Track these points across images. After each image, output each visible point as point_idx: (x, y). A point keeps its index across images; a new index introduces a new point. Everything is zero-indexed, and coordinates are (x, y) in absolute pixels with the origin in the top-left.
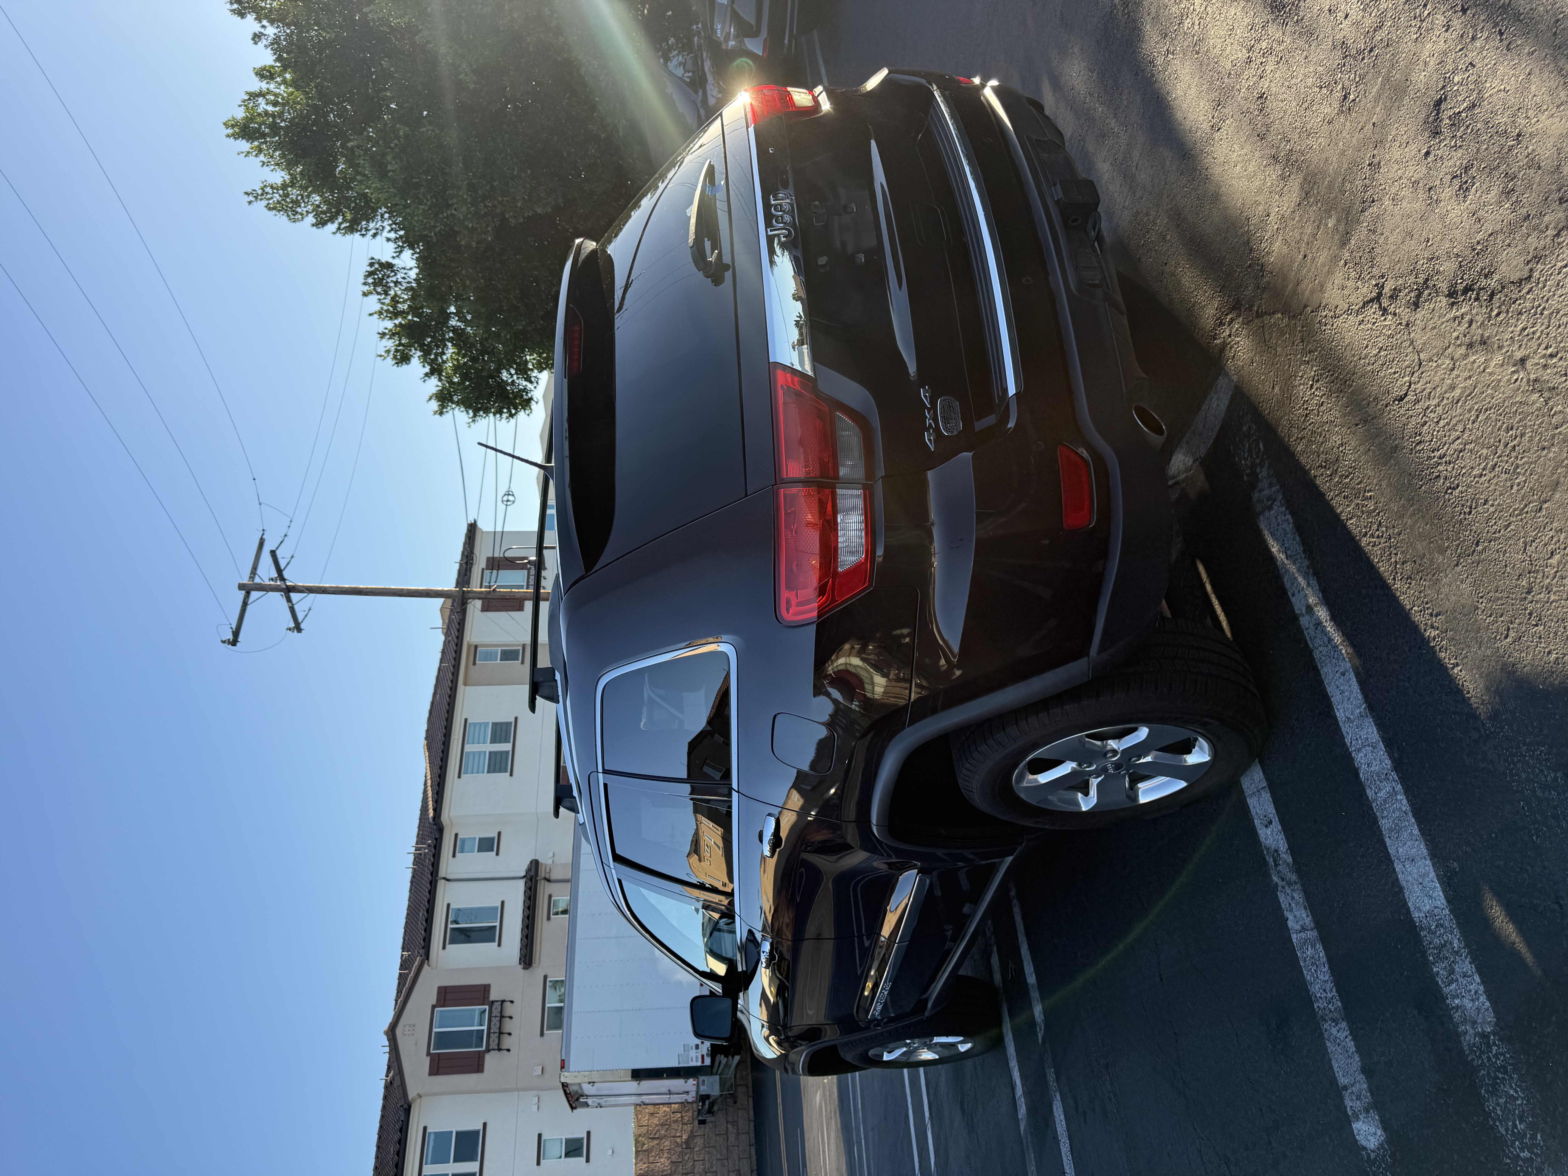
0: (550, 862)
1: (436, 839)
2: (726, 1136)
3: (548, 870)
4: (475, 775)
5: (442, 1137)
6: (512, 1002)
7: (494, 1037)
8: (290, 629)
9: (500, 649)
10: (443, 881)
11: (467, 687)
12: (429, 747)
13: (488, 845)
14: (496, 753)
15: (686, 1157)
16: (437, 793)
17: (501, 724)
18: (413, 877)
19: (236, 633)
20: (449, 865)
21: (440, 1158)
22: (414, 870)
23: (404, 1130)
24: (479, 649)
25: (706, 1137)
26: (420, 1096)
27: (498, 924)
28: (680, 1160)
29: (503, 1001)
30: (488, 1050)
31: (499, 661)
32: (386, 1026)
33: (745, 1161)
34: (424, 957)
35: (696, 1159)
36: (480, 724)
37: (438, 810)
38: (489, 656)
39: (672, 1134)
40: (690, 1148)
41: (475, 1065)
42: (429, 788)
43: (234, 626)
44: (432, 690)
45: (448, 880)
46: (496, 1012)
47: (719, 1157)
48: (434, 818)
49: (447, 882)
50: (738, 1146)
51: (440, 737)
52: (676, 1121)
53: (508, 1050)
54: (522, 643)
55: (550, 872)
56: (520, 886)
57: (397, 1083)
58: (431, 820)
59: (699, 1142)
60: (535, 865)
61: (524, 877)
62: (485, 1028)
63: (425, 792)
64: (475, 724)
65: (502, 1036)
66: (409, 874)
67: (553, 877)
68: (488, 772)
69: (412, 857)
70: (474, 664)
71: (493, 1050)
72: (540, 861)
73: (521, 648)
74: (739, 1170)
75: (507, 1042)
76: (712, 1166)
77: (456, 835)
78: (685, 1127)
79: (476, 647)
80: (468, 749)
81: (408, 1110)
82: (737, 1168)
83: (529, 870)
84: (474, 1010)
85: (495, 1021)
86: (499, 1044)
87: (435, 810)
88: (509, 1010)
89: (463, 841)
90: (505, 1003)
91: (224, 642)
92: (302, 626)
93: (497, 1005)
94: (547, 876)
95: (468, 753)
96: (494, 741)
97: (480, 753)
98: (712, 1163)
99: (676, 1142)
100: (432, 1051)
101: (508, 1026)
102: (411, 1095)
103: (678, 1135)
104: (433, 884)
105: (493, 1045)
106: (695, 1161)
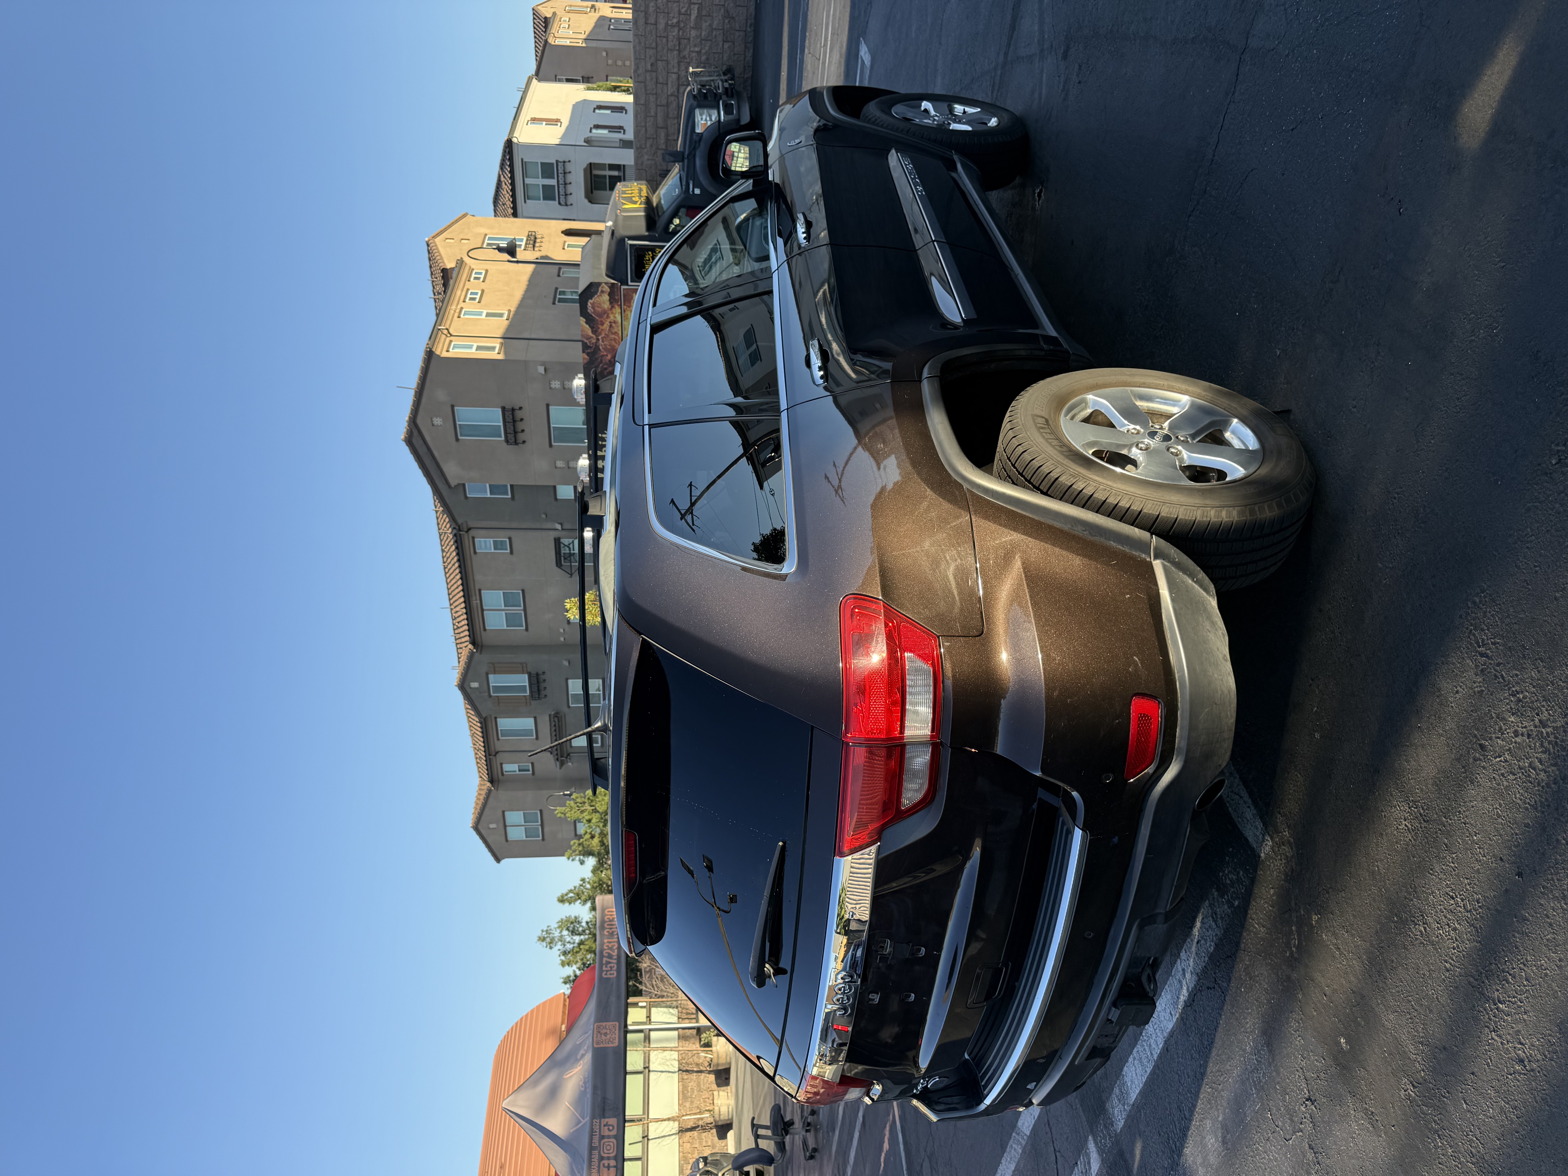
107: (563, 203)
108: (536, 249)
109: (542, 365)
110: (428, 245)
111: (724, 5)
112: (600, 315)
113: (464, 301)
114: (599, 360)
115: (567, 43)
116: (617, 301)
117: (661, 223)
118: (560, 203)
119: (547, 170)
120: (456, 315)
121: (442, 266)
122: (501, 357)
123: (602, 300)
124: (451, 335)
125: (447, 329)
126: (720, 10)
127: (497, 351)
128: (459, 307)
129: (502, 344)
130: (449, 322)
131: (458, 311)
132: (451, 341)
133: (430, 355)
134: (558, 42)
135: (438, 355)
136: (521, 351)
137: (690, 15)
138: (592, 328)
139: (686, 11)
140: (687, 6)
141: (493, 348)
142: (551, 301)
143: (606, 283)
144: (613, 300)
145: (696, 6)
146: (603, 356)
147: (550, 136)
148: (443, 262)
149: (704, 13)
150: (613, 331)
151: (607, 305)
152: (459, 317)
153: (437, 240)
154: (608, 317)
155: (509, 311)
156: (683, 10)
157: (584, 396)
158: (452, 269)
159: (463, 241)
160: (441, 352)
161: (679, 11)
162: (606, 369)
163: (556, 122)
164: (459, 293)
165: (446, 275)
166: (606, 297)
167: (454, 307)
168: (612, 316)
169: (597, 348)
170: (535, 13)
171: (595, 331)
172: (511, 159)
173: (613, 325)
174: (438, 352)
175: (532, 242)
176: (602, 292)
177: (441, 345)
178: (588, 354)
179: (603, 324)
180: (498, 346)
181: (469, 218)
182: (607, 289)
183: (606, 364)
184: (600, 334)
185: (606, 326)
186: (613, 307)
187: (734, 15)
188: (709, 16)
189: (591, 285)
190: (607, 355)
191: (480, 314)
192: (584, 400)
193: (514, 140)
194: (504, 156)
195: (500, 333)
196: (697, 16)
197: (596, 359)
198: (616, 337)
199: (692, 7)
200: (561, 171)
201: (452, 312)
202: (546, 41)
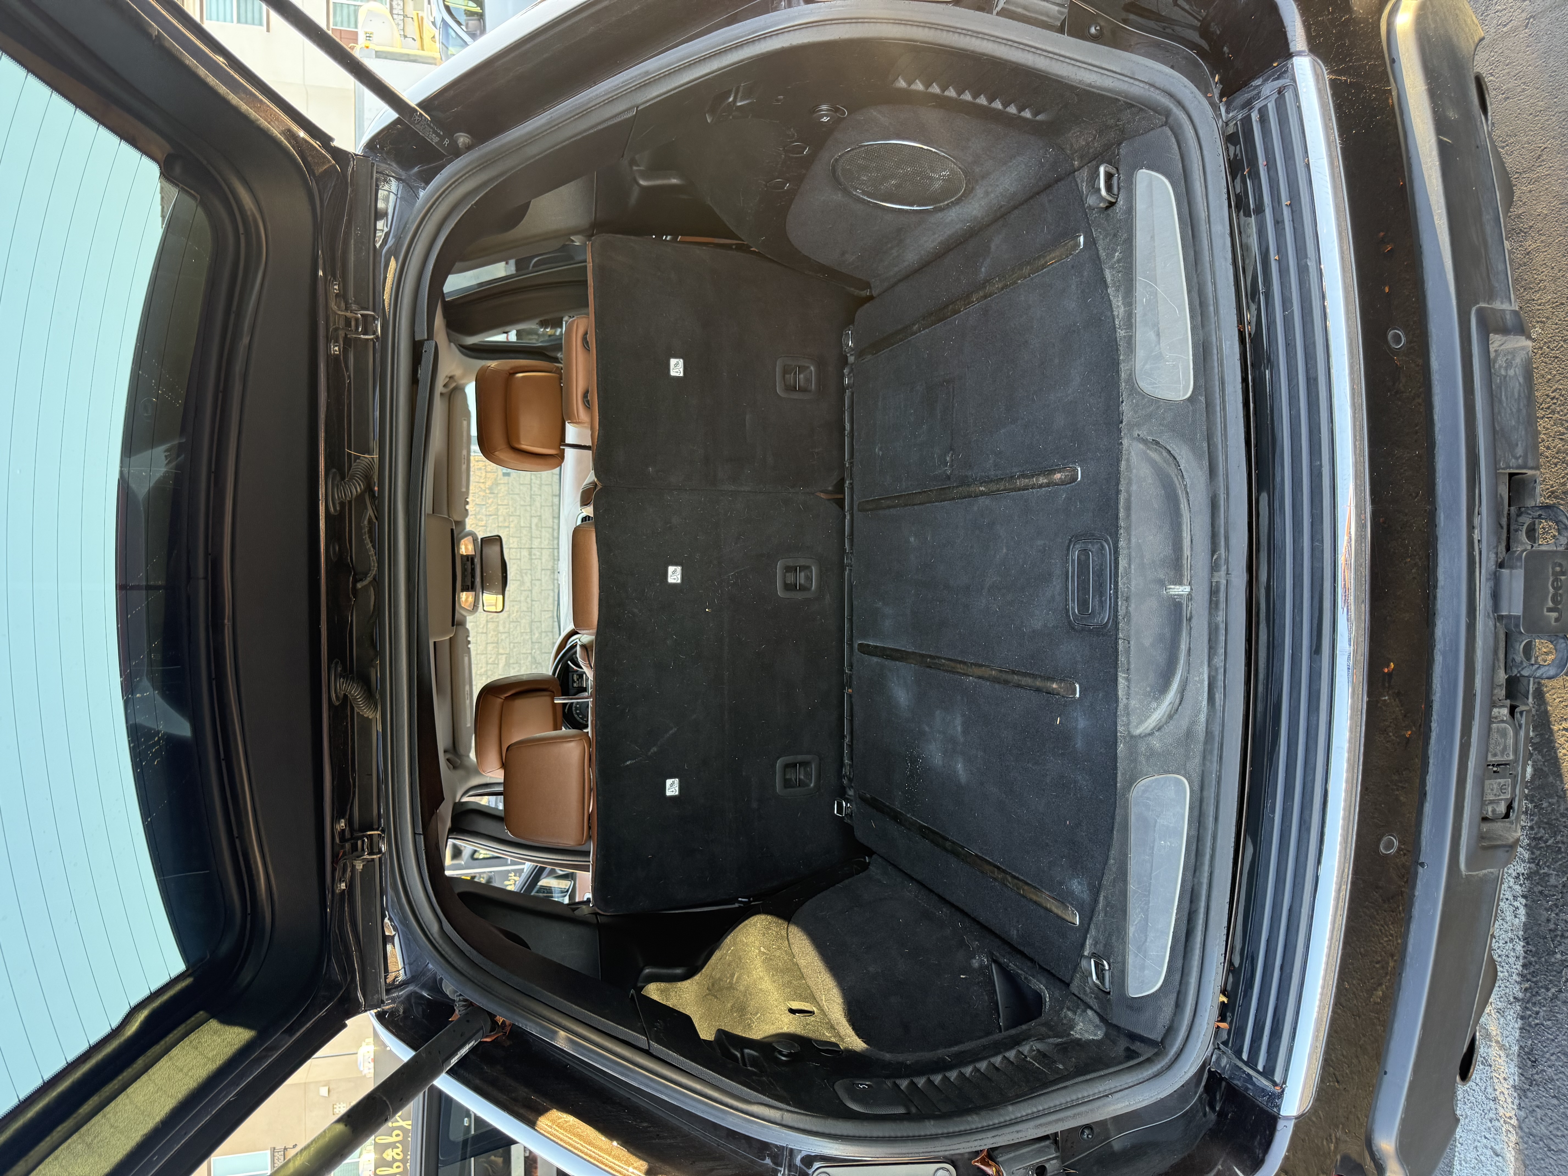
2: (529, 486)
15: (490, 501)
25: (510, 485)
28: (484, 503)
33: (546, 509)
35: (500, 503)
39: (477, 480)
40: (493, 493)
47: (522, 503)
50: (540, 495)
52: (480, 469)
59: (503, 489)
74: (540, 516)
76: (515, 511)
78: (489, 475)
82: (539, 514)
98: (516, 508)
99: (480, 487)
103: (482, 481)
106: (499, 505)
111: (531, 653)
126: (527, 657)
137: (498, 664)
139: (494, 661)
140: (494, 656)
145: (504, 656)
149: (511, 661)
156: (490, 661)
161: (487, 661)
187: (541, 661)
188: (517, 663)
196: (505, 665)
199: (500, 657)
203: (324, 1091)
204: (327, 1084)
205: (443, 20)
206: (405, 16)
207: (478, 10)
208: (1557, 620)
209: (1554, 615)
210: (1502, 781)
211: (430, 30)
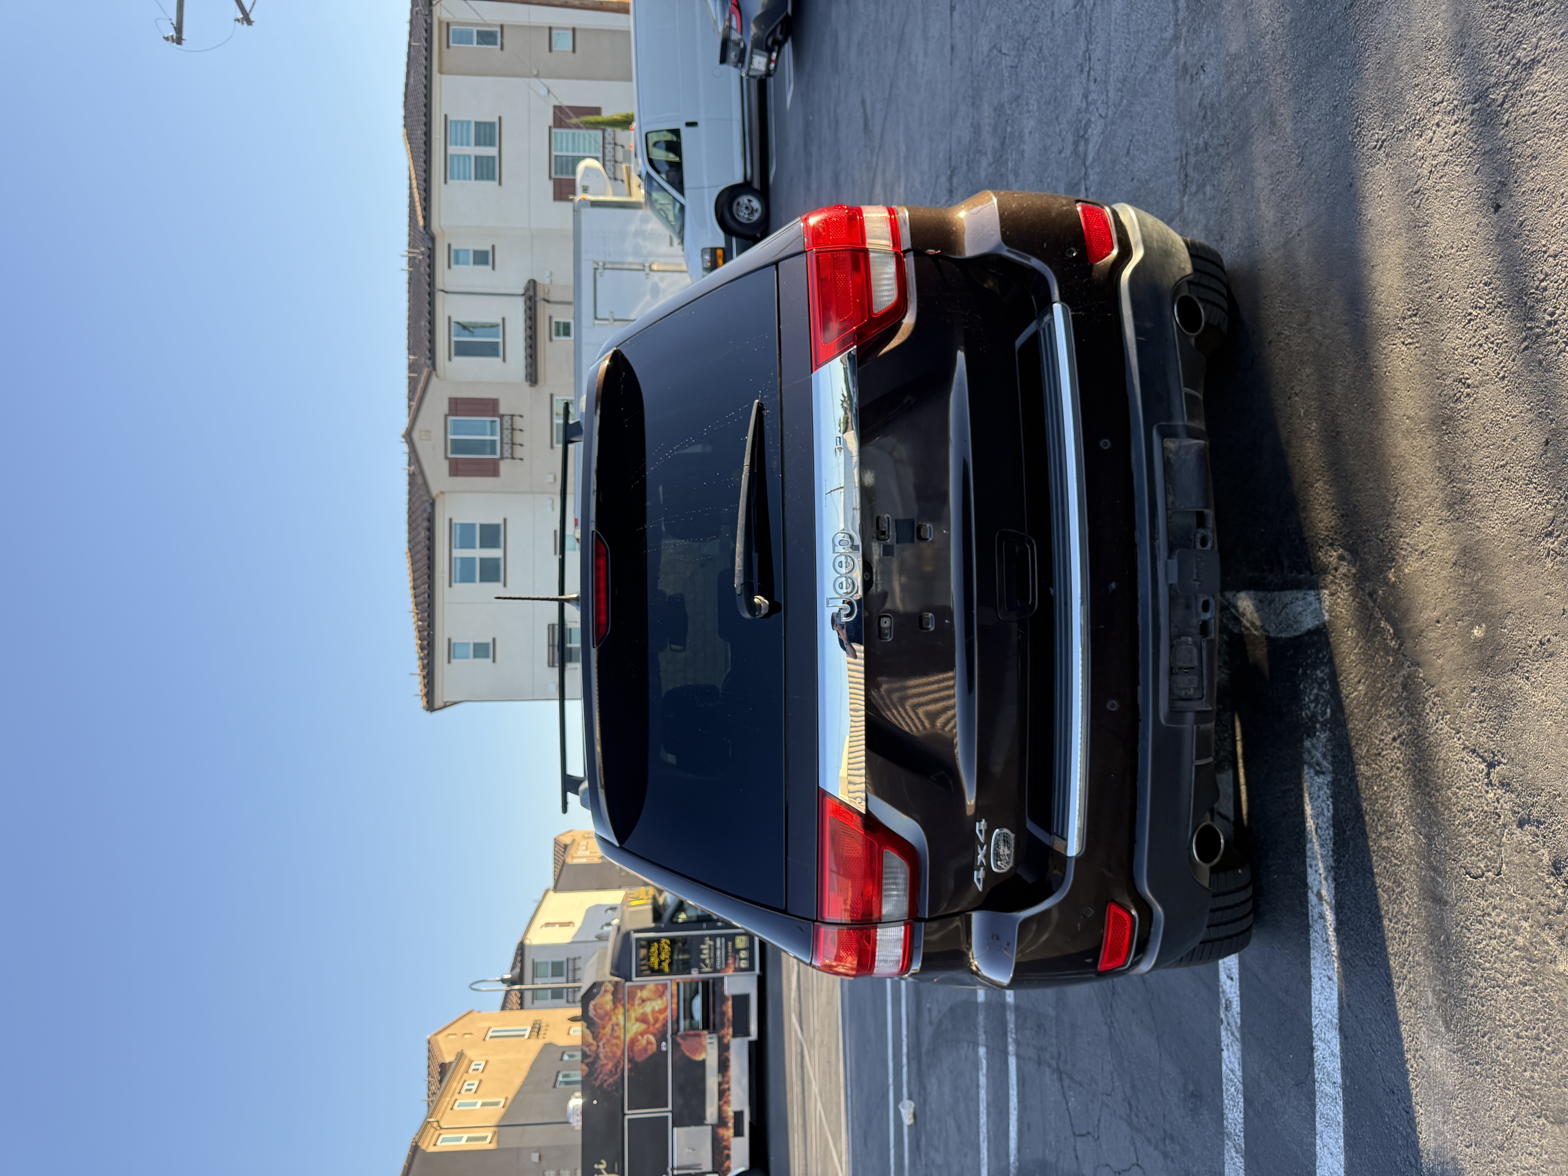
0: (547, 281)
1: (429, 249)
3: (546, 290)
4: (462, 181)
5: (468, 528)
6: (521, 416)
7: (507, 448)
8: (238, 20)
9: (475, 29)
10: (441, 293)
11: (443, 76)
12: (410, 137)
13: (482, 258)
14: (482, 157)
16: (425, 200)
17: (485, 123)
18: (410, 279)
19: (179, 29)
20: (445, 277)
21: (467, 544)
22: (410, 273)
23: (431, 519)
24: (452, 28)
26: (442, 493)
27: (500, 340)
29: (512, 416)
30: (502, 458)
31: (475, 45)
32: (403, 431)
34: (431, 368)
36: (462, 122)
37: (427, 218)
38: (463, 38)
41: (491, 469)
42: (415, 190)
43: (175, 22)
44: (404, 69)
45: (446, 292)
46: (507, 425)
48: (425, 227)
49: (446, 295)
51: (420, 131)
53: (521, 459)
54: (499, 23)
55: (548, 293)
56: (519, 305)
57: (419, 480)
58: (422, 229)
60: (532, 284)
61: (523, 295)
62: (497, 438)
63: (411, 196)
64: (456, 122)
65: (515, 447)
66: (405, 276)
67: (552, 299)
68: (476, 178)
69: (406, 260)
70: (448, 46)
71: (507, 458)
72: (538, 280)
73: (498, 29)
75: (519, 452)
77: (449, 246)
79: (448, 25)
80: (452, 150)
81: (433, 504)
83: (527, 289)
84: (485, 421)
85: (507, 433)
86: (512, 454)
87: (424, 218)
88: (519, 423)
89: (457, 252)
90: (515, 418)
91: (167, 39)
92: (252, 17)
93: (507, 419)
94: (546, 297)
95: (452, 156)
96: (478, 143)
97: (464, 156)
100: (450, 456)
101: (519, 437)
102: (435, 491)
104: (431, 294)
105: (507, 454)
107: (570, 1000)
108: (541, 1036)
109: (536, 1152)
110: (429, 1043)
112: (602, 1018)
113: (459, 1093)
114: (599, 1071)
115: (584, 861)
116: (620, 1000)
117: (667, 915)
118: (568, 1001)
119: (557, 969)
120: (450, 1107)
121: (441, 1061)
122: (493, 1146)
123: (606, 1000)
124: (441, 1128)
125: (438, 1122)
127: (489, 1140)
128: (453, 1099)
129: (494, 1133)
130: (440, 1115)
131: (452, 1103)
132: (440, 1135)
133: (415, 1149)
134: (576, 861)
135: (424, 1151)
136: (514, 1138)
138: (593, 1033)
141: (484, 1138)
142: (552, 1084)
143: (610, 982)
144: (616, 1000)
146: (603, 1065)
147: (564, 936)
148: (443, 1057)
150: (615, 1034)
151: (609, 1006)
152: (452, 1109)
153: (440, 1037)
154: (610, 1019)
155: (506, 1099)
157: (580, 1118)
158: (450, 1063)
159: (466, 1036)
160: (428, 1147)
162: (606, 1081)
163: (569, 924)
164: (455, 1084)
165: (444, 1069)
166: (609, 997)
167: (448, 1099)
168: (614, 1019)
169: (597, 1057)
170: (556, 842)
171: (595, 1037)
172: (522, 961)
173: (616, 1028)
174: (424, 1147)
175: (536, 1030)
176: (606, 991)
177: (428, 1139)
178: (587, 1065)
179: (604, 1027)
180: (490, 1135)
181: (474, 1015)
182: (610, 988)
183: (606, 1074)
184: (601, 1040)
185: (608, 1030)
186: (615, 1007)
189: (594, 985)
190: (607, 1064)
191: (475, 1104)
192: (580, 1123)
193: (527, 942)
194: (516, 959)
195: (494, 1121)
197: (596, 1070)
198: (618, 1042)
200: (571, 967)
201: (445, 1104)
202: (564, 862)
203: (535, 1157)
204: (538, 1150)
205: (648, 173)
206: (615, 144)
207: (677, 159)
208: (1200, 586)
209: (1198, 583)
210: (1190, 677)
211: (635, 181)
